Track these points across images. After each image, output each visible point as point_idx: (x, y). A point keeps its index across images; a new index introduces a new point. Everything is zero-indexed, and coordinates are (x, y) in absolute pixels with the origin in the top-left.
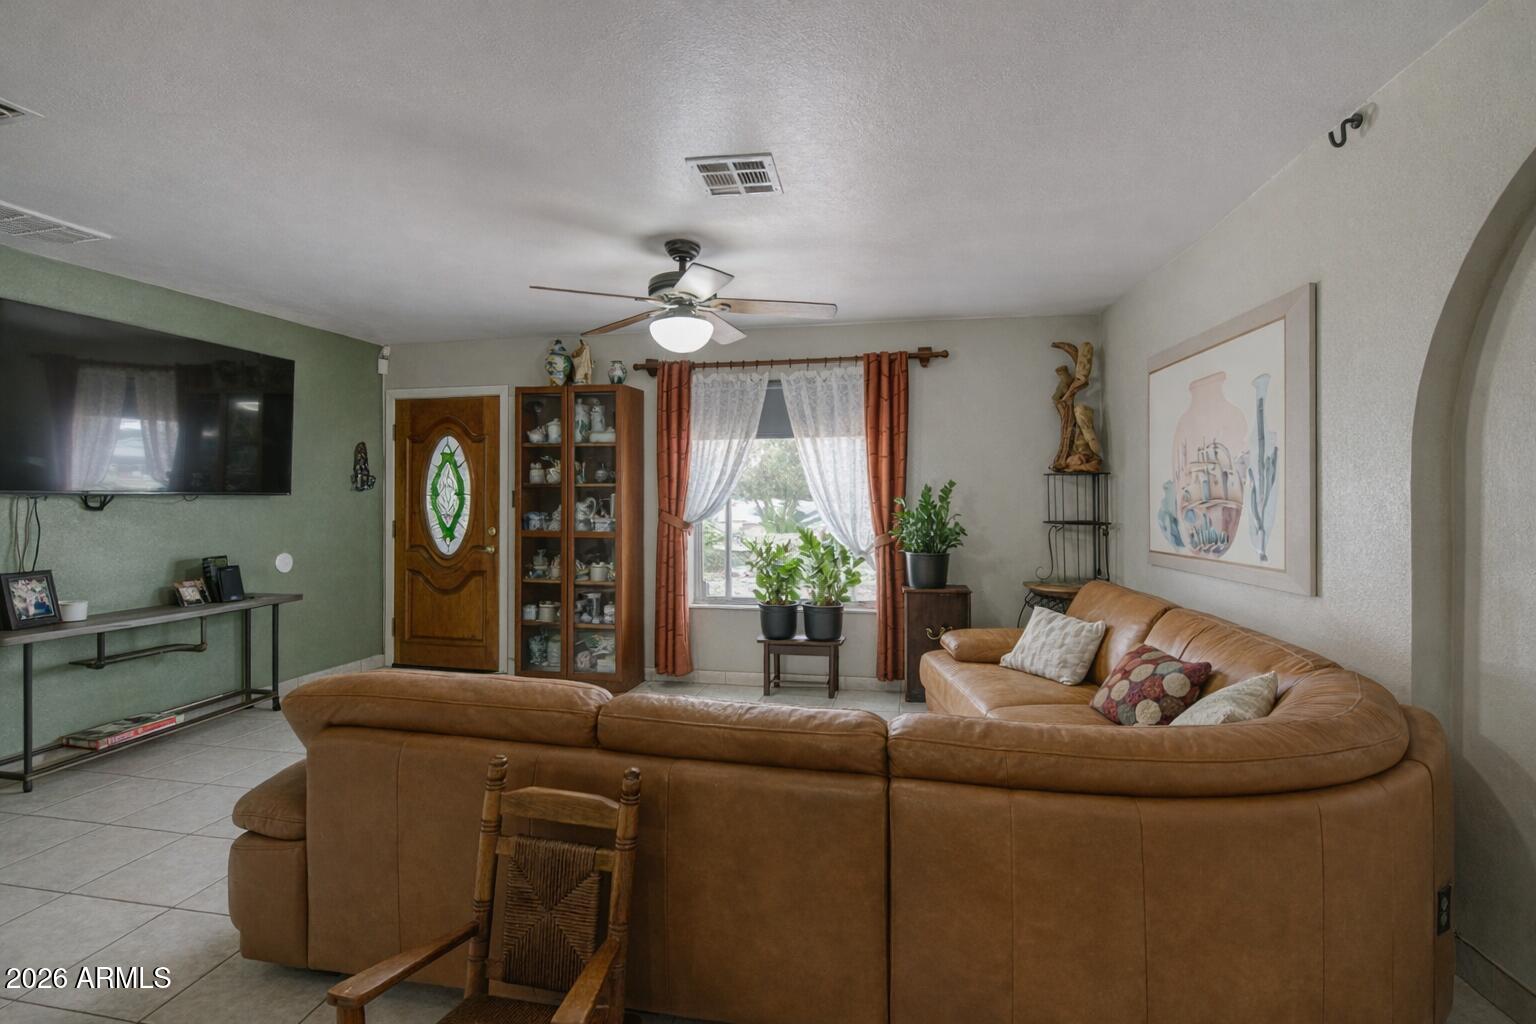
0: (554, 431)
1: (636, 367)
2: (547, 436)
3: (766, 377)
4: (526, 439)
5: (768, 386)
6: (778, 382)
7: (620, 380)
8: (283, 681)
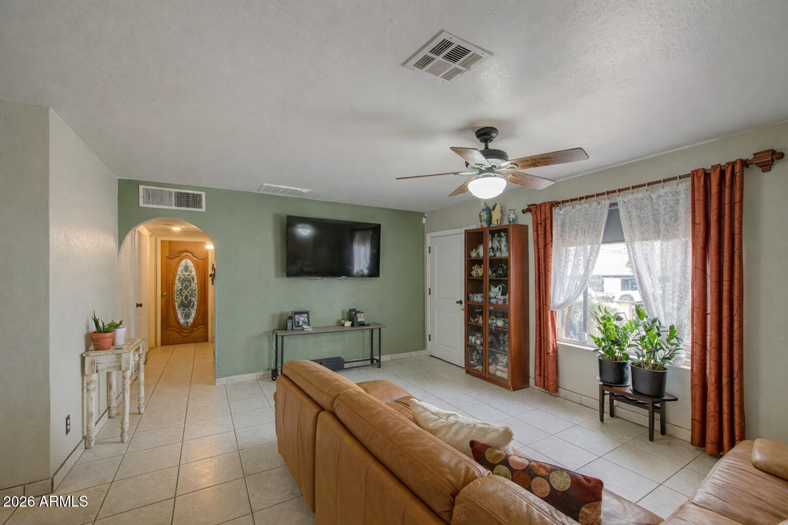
0: (481, 250)
1: (524, 212)
2: (478, 254)
3: (607, 203)
4: (469, 256)
5: (610, 207)
6: (616, 204)
7: (514, 220)
8: (383, 355)
